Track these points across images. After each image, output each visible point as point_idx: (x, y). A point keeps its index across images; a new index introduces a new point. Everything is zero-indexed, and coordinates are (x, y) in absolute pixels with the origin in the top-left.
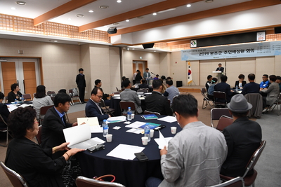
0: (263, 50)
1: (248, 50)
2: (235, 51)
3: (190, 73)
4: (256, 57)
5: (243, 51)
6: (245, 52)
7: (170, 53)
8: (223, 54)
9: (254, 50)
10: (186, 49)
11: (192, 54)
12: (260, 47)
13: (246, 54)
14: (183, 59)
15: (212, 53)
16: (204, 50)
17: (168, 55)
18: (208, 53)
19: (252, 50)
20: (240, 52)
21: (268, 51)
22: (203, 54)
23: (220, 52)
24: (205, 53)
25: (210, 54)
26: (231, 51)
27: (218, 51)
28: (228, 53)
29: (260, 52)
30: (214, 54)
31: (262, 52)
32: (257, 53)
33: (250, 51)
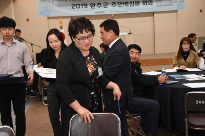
0: (163, 3)
1: (145, 2)
2: (127, 3)
4: (153, 13)
5: (138, 3)
6: (141, 4)
8: (110, 6)
9: (151, 1)
11: (59, 6)
13: (142, 8)
14: (41, 13)
15: (93, 5)
18: (86, 5)
19: (149, 2)
20: (135, 5)
21: (170, 4)
22: (78, 7)
23: (106, 4)
24: (82, 4)
25: (89, 7)
26: (121, 3)
27: (102, 2)
28: (118, 5)
29: (159, 4)
30: (96, 6)
31: (162, 6)
32: (157, 6)
33: (148, 4)
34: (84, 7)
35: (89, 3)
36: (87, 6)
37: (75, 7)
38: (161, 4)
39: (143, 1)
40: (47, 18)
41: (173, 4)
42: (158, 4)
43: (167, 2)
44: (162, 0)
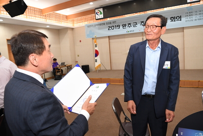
0: (194, 17)
3: (97, 54)
4: (183, 28)
6: (169, 21)
7: (72, 29)
8: (139, 25)
9: (180, 17)
11: (99, 29)
13: (170, 24)
15: (124, 26)
16: (114, 22)
17: (69, 32)
18: (119, 26)
19: (178, 18)
21: (201, 18)
22: (113, 28)
23: (135, 24)
24: (116, 26)
25: (121, 27)
27: (132, 23)
29: (189, 19)
30: (127, 26)
31: (192, 20)
32: (186, 21)
33: (176, 20)
34: (117, 28)
35: (121, 25)
37: (111, 28)
38: (191, 19)
42: (187, 20)
43: (198, 17)
44: (192, 15)
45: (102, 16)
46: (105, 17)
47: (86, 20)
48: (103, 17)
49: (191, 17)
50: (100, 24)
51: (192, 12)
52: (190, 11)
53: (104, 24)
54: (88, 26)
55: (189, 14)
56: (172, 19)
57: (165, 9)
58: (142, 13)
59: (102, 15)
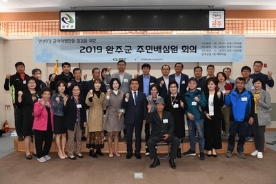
0: (213, 51)
1: (186, 49)
2: (159, 49)
4: (198, 64)
5: (175, 49)
6: (180, 51)
8: (134, 52)
9: (195, 48)
10: (48, 35)
11: (63, 48)
12: (207, 44)
13: (181, 56)
15: (110, 49)
16: (93, 40)
19: (192, 48)
20: (170, 51)
21: (221, 52)
22: (89, 50)
23: (129, 48)
24: (95, 47)
25: (104, 51)
26: (151, 48)
27: (123, 46)
28: (146, 51)
29: (207, 52)
30: (114, 50)
31: (210, 54)
32: (203, 54)
33: (189, 50)
34: (97, 51)
35: (104, 47)
36: (101, 49)
37: (85, 50)
38: (209, 52)
39: (183, 47)
40: (45, 65)
41: (227, 52)
42: (204, 52)
43: (217, 51)
44: (210, 47)
45: (73, 26)
46: (78, 29)
47: (36, 29)
48: (74, 28)
49: (209, 49)
50: (66, 41)
51: (210, 43)
52: (208, 42)
53: (73, 41)
54: (40, 41)
55: (206, 45)
56: (184, 48)
57: (175, 33)
58: (139, 33)
59: (74, 24)
